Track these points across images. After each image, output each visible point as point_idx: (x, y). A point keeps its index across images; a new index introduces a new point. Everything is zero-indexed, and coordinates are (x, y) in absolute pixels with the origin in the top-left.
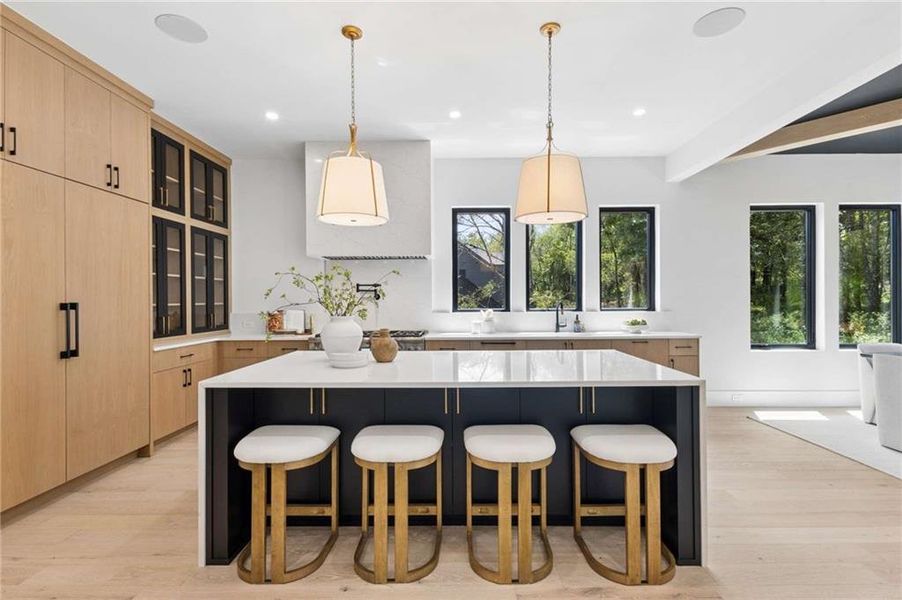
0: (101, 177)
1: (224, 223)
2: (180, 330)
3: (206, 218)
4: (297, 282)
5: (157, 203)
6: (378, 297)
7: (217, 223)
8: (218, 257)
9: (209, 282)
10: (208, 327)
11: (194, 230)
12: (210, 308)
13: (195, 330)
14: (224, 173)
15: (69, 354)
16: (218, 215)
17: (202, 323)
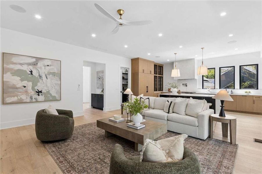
0: (149, 72)
1: (162, 75)
2: (157, 91)
3: (160, 75)
4: (169, 84)
5: (155, 74)
6: (187, 86)
7: (161, 75)
8: (161, 80)
9: (160, 84)
10: (160, 90)
11: (158, 76)
12: (160, 87)
13: (159, 91)
14: (162, 67)
15: (147, 92)
16: (162, 74)
17: (159, 90)
